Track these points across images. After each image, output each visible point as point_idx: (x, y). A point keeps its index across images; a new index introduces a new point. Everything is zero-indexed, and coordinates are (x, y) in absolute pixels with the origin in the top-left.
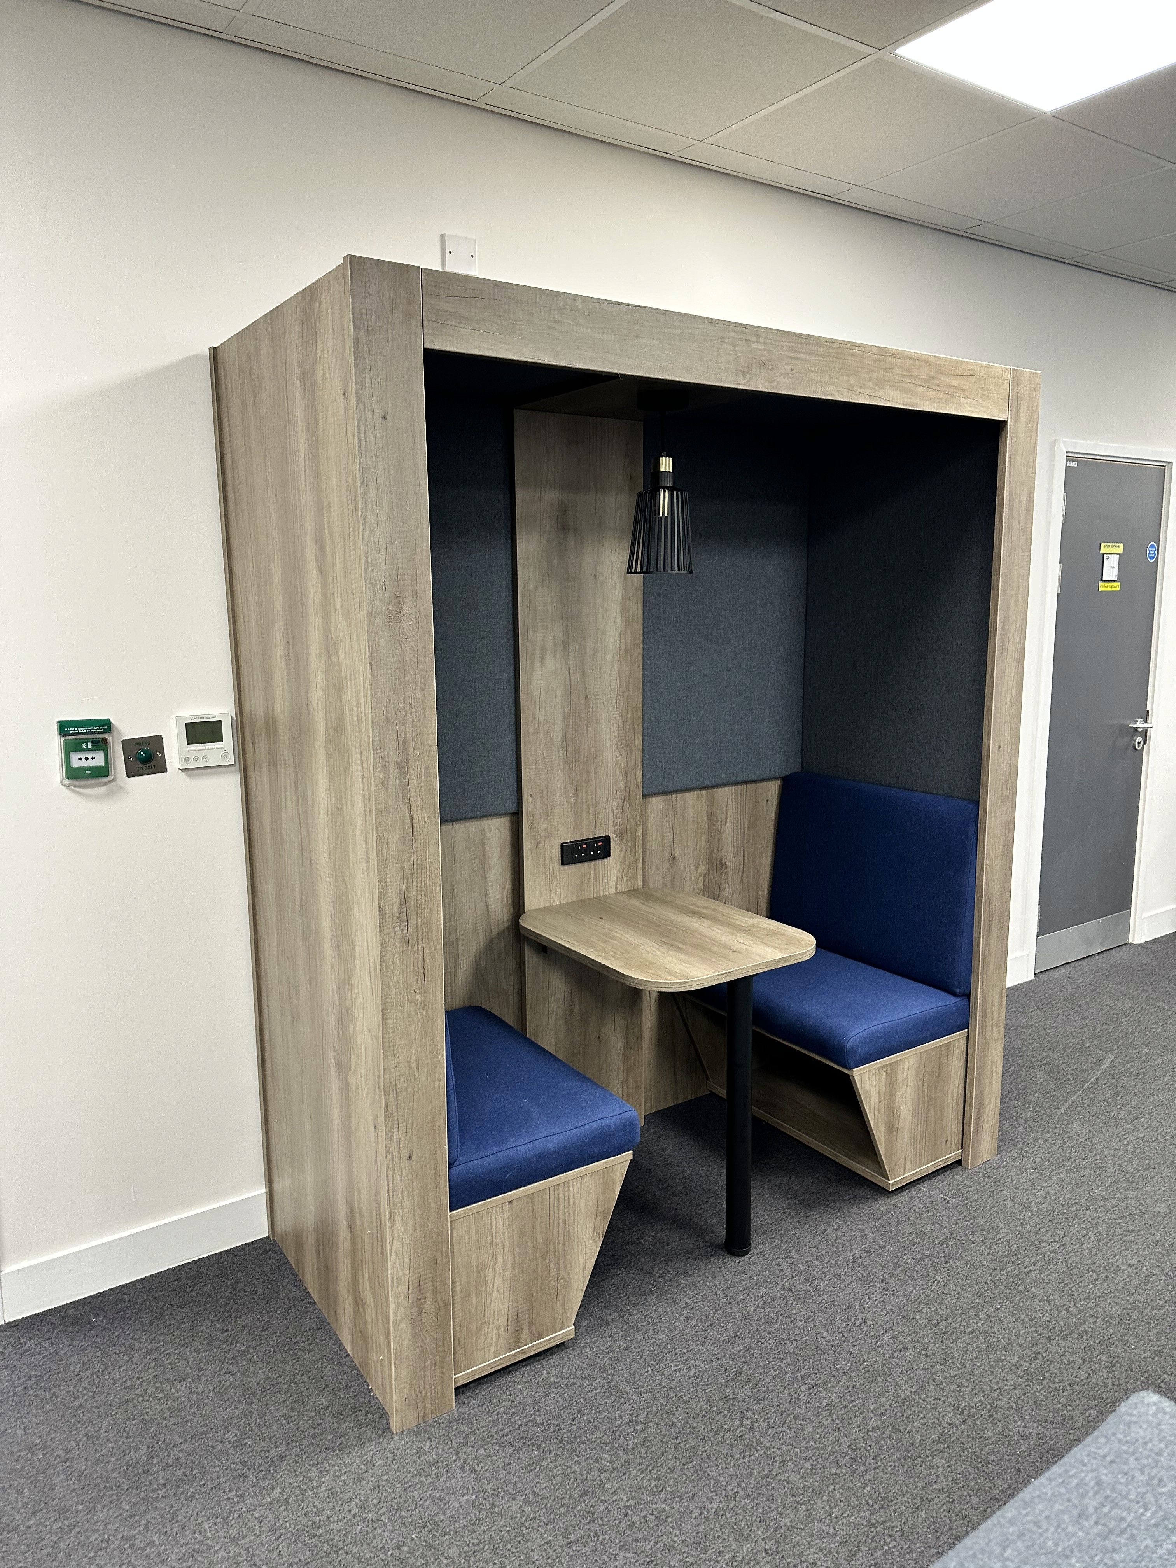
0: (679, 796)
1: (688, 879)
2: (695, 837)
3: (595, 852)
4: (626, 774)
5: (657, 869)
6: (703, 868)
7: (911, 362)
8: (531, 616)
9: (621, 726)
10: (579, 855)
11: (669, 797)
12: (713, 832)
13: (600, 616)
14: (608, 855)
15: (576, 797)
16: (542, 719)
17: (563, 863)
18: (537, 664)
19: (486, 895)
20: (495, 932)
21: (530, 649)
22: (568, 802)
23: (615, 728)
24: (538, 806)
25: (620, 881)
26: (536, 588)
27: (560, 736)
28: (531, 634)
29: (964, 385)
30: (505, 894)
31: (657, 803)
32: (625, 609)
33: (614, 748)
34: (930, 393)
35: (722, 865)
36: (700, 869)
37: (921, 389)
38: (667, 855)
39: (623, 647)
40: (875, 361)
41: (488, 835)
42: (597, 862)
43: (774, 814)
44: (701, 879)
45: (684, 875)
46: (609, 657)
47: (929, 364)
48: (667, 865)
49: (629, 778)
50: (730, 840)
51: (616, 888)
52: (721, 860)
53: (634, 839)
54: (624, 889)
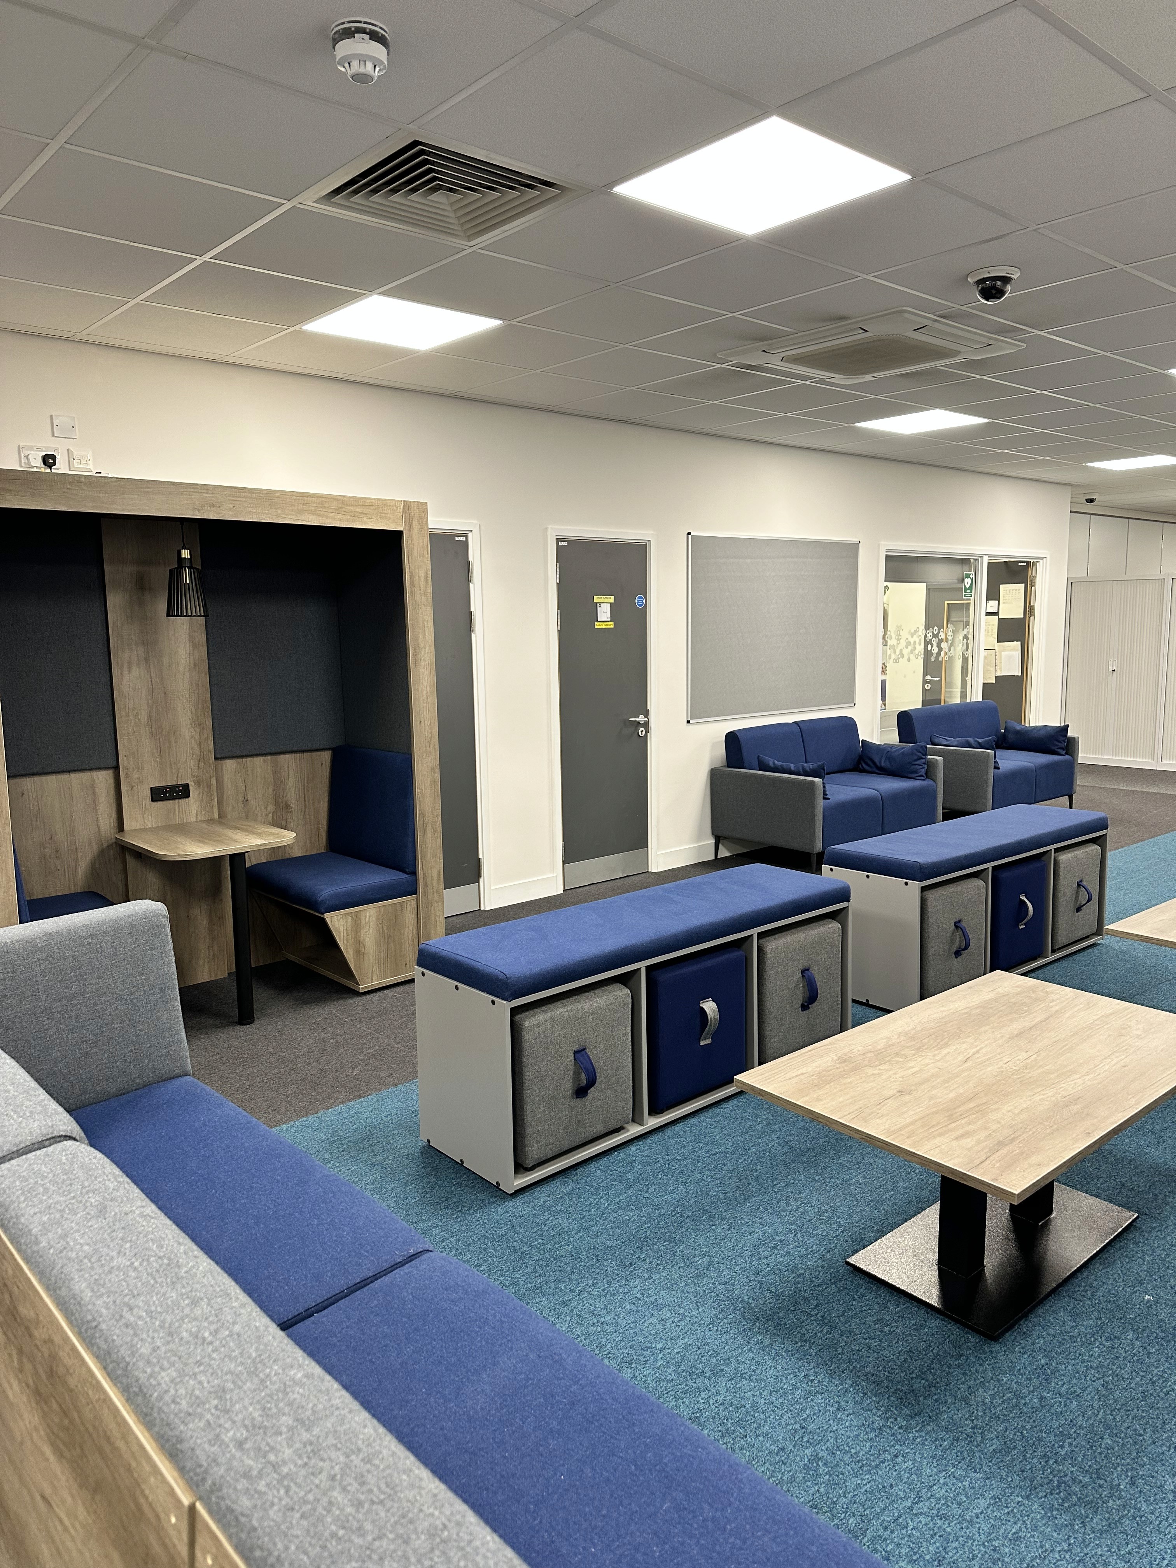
0: (249, 759)
1: (259, 815)
2: (263, 787)
3: (177, 794)
4: (200, 744)
5: (234, 808)
6: (271, 808)
7: (323, 499)
8: (119, 642)
9: (194, 711)
10: (165, 795)
11: (240, 760)
12: (278, 784)
13: (173, 642)
14: (188, 796)
15: (161, 757)
16: (131, 707)
17: (153, 800)
18: (126, 672)
19: (97, 820)
20: (105, 845)
21: (120, 662)
22: (155, 761)
23: (189, 714)
24: (131, 763)
25: (199, 813)
26: (122, 625)
27: (146, 717)
28: (120, 654)
29: (366, 511)
30: (112, 821)
31: (230, 765)
32: (191, 639)
33: (190, 726)
34: (339, 516)
35: (287, 806)
36: (269, 808)
37: (333, 514)
38: (241, 799)
39: (192, 662)
40: (295, 500)
41: (97, 781)
42: (180, 800)
43: (328, 774)
44: (270, 815)
45: (256, 812)
46: (181, 668)
47: (338, 500)
48: (241, 805)
49: (202, 747)
50: (293, 790)
51: (197, 818)
52: (286, 803)
53: (209, 786)
54: (203, 819)
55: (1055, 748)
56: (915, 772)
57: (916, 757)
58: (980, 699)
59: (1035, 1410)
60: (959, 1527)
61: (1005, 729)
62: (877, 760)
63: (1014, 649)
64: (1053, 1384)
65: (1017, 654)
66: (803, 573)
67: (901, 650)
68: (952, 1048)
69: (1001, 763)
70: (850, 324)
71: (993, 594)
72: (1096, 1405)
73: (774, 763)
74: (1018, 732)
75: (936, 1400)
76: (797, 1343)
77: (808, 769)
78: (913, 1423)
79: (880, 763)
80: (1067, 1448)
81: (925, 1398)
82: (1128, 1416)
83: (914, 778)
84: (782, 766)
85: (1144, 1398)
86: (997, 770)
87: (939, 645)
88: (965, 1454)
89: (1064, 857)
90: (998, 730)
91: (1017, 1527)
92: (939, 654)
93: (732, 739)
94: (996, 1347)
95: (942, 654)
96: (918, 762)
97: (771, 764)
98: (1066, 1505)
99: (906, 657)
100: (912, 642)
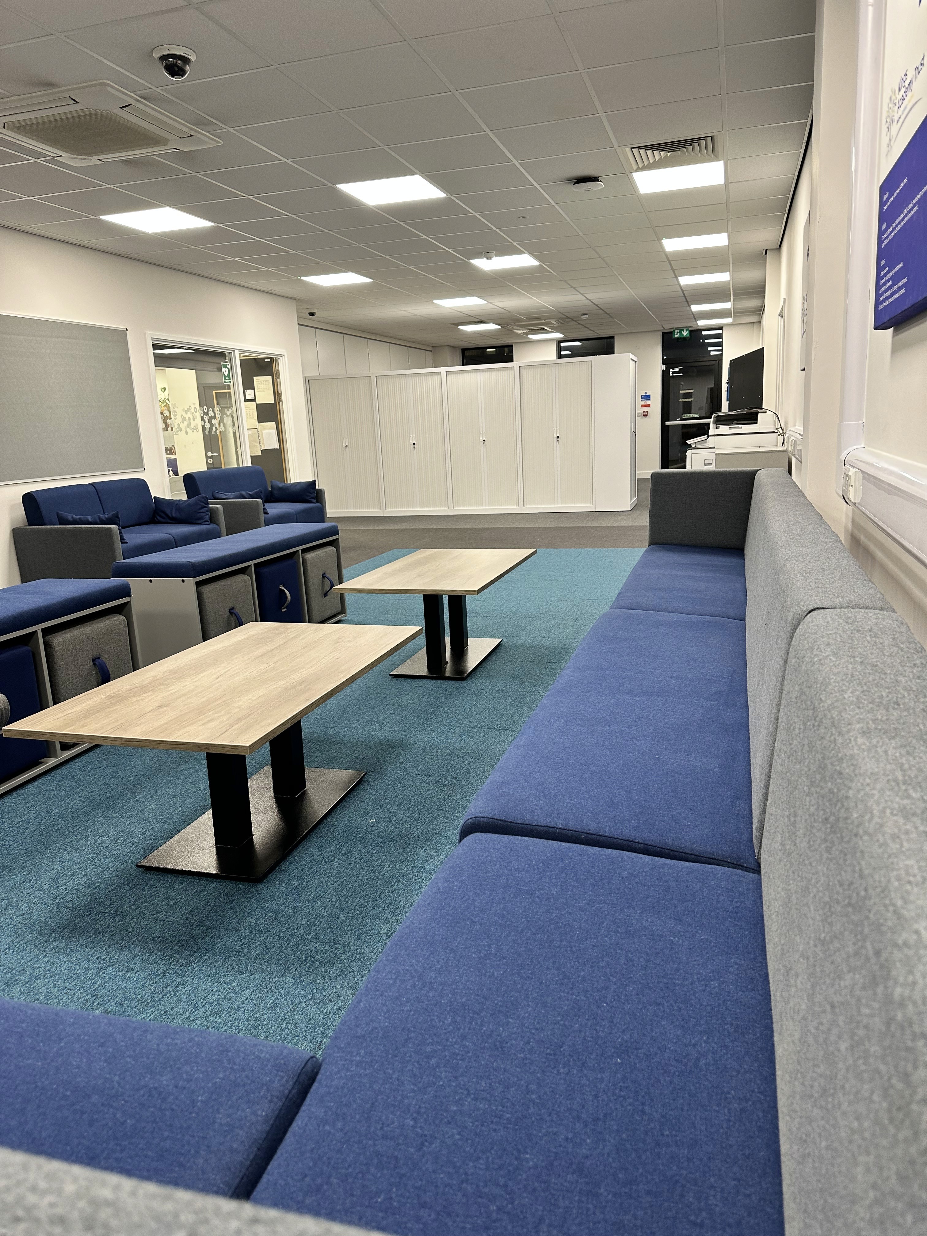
55: (308, 498)
56: (200, 519)
57: (200, 507)
58: (250, 464)
59: (289, 917)
60: (228, 1015)
61: (272, 487)
62: (168, 512)
63: (271, 428)
64: (303, 896)
65: (274, 431)
66: (77, 352)
67: (179, 425)
68: (208, 672)
69: (269, 511)
70: (58, 92)
71: (248, 384)
72: (334, 899)
73: (72, 517)
74: (280, 489)
75: (212, 937)
76: (90, 937)
77: (104, 519)
78: (192, 959)
79: (171, 513)
80: (313, 933)
81: (203, 938)
82: (356, 898)
83: (201, 524)
84: (79, 519)
85: (368, 883)
86: (266, 515)
87: (210, 422)
88: (235, 965)
89: (309, 556)
90: (266, 488)
91: (273, 998)
92: (211, 429)
93: (29, 500)
94: (261, 886)
95: (214, 429)
96: (202, 510)
97: (70, 518)
98: (311, 970)
99: (184, 430)
100: (187, 418)
